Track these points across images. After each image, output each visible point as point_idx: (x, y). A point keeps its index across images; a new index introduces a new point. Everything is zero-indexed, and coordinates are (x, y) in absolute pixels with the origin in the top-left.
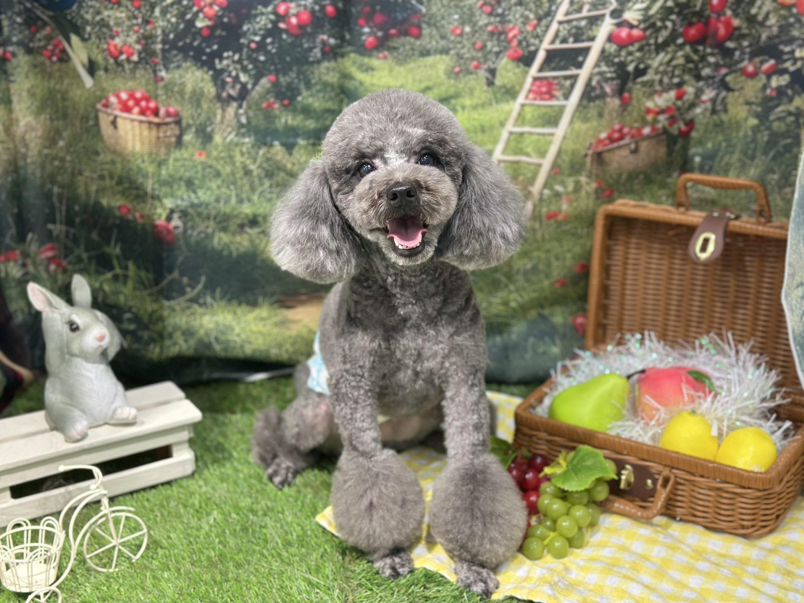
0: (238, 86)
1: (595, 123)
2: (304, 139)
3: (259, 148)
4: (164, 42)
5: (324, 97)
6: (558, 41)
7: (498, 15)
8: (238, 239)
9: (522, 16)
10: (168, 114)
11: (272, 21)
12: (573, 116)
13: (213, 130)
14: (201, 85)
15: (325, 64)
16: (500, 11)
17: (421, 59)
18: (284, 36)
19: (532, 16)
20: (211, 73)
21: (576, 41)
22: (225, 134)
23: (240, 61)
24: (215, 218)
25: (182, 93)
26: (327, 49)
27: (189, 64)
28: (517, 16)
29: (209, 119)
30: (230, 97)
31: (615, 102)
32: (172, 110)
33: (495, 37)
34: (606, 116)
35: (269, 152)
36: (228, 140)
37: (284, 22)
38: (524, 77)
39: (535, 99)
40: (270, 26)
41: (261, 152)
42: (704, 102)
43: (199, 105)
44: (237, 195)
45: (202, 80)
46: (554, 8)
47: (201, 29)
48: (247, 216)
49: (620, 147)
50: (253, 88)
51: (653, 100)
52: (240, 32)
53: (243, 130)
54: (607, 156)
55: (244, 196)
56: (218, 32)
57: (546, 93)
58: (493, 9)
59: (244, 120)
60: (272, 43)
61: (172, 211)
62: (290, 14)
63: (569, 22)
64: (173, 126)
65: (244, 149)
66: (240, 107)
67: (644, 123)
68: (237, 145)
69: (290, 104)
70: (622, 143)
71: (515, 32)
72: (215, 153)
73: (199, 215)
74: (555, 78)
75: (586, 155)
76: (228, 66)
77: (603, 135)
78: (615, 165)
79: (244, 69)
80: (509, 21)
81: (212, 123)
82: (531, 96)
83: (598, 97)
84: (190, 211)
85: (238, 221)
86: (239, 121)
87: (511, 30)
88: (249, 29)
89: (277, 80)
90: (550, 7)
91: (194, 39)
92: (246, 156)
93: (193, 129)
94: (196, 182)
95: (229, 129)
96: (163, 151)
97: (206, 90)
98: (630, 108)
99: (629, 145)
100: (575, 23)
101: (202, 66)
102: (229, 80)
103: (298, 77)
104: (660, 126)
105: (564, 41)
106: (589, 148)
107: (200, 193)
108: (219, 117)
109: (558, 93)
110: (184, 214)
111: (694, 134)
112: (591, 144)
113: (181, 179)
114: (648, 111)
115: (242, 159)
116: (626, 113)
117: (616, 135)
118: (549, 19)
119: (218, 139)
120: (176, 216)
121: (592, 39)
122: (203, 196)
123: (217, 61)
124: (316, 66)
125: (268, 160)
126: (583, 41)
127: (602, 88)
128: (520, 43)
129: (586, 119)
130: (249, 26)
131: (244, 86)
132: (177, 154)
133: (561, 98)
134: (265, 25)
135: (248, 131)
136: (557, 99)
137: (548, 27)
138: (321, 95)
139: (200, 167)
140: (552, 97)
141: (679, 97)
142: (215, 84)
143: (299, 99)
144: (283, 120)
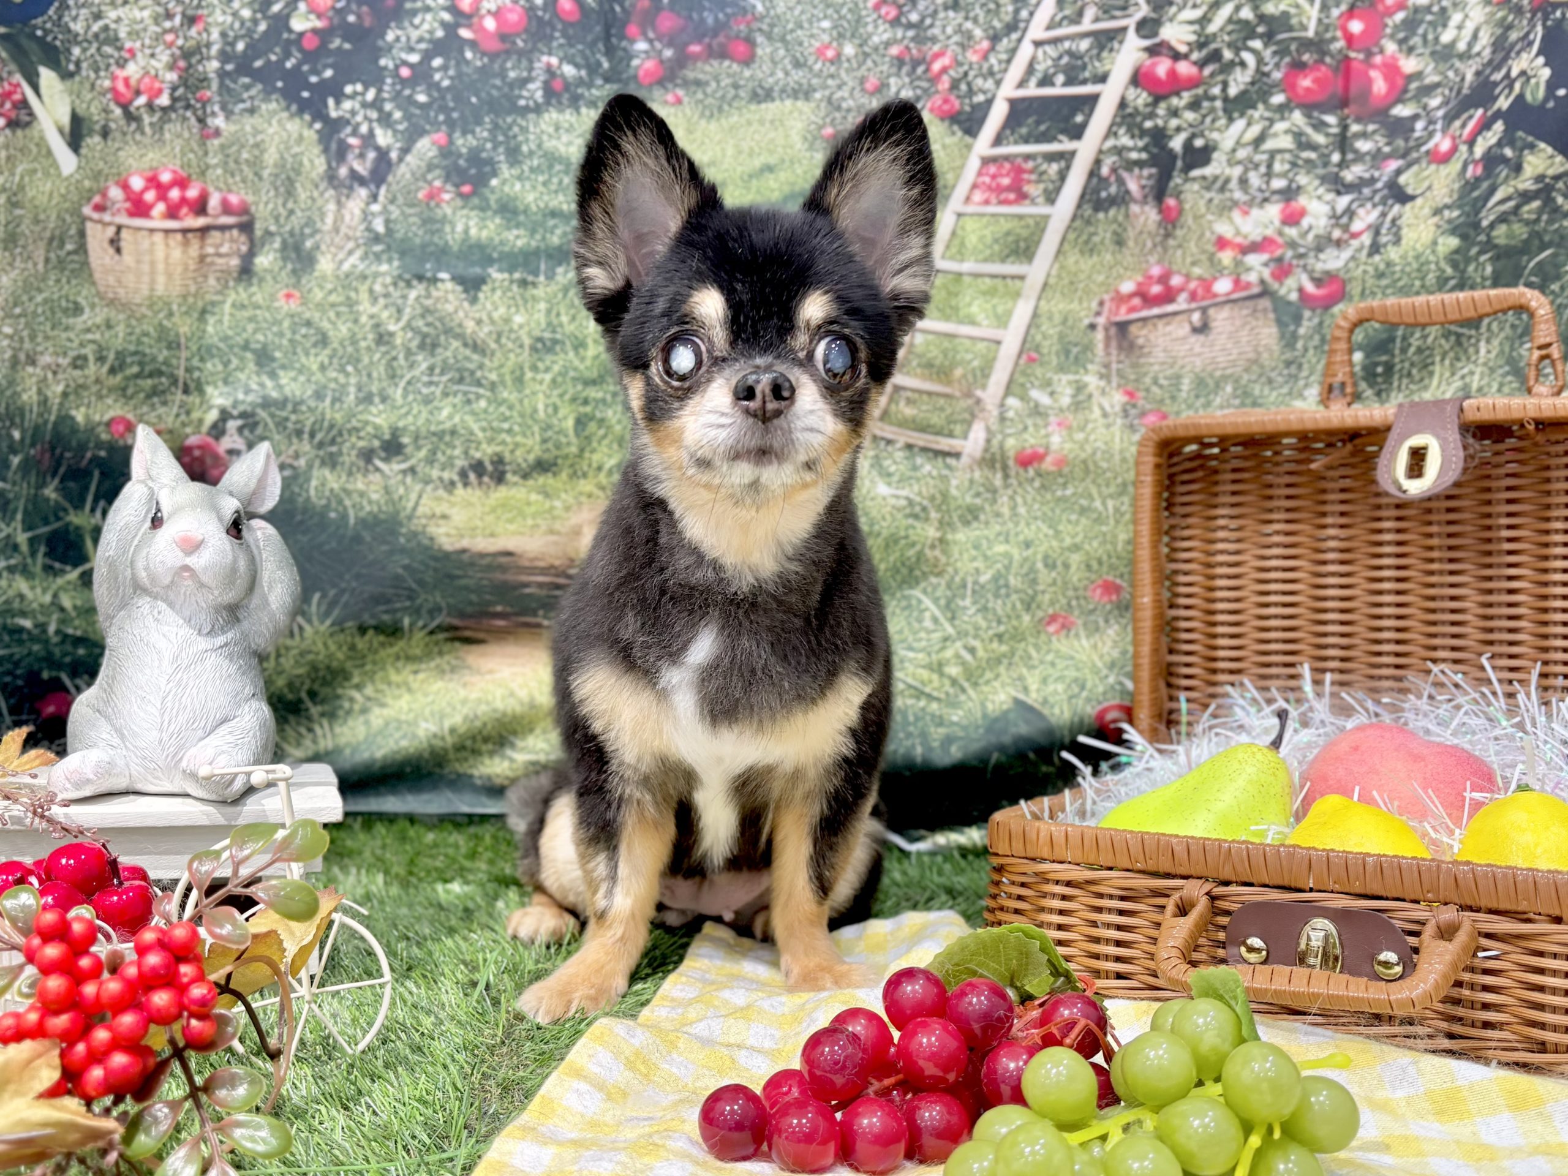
0: (371, 155)
1: (1107, 257)
2: (501, 270)
4: (225, 56)
5: (547, 184)
6: (1033, 82)
7: (910, 26)
9: (959, 30)
10: (227, 208)
11: (444, 24)
12: (1064, 239)
13: (316, 247)
14: (296, 150)
15: (552, 115)
16: (914, 17)
17: (753, 107)
18: (469, 55)
19: (978, 33)
20: (318, 126)
21: (1069, 82)
22: (341, 256)
23: (377, 104)
25: (256, 164)
26: (557, 85)
27: (273, 106)
28: (949, 30)
29: (310, 222)
31: (1148, 216)
32: (234, 199)
33: (905, 69)
34: (1131, 244)
35: (428, 296)
36: (346, 267)
37: (469, 26)
38: (965, 158)
39: (987, 202)
40: (440, 33)
41: (413, 294)
43: (290, 193)
45: (301, 139)
46: (1024, 14)
47: (301, 35)
48: (379, 431)
49: (1166, 316)
50: (401, 160)
51: (1232, 221)
52: (380, 43)
54: (1137, 333)
56: (336, 43)
57: (1008, 189)
58: (901, 14)
60: (444, 68)
61: (225, 415)
62: (483, 12)
63: (1055, 41)
64: (235, 232)
67: (1217, 269)
69: (474, 193)
70: (1171, 307)
71: (945, 61)
73: (281, 425)
74: (1028, 157)
75: (1092, 327)
76: (353, 113)
77: (1127, 287)
79: (385, 120)
80: (934, 40)
81: (316, 231)
82: (978, 196)
83: (1113, 201)
84: (262, 414)
85: (363, 442)
87: (937, 56)
88: (398, 39)
89: (451, 142)
90: (1017, 11)
91: (287, 55)
92: (382, 301)
93: (277, 245)
94: (278, 355)
96: (212, 285)
98: (1179, 233)
99: (1186, 313)
100: (1067, 44)
101: (301, 111)
102: (353, 141)
103: (493, 139)
104: (1251, 278)
105: (1046, 81)
106: (1098, 313)
107: (285, 378)
108: (329, 220)
109: (1034, 190)
110: (248, 422)
112: (1101, 304)
113: (246, 347)
114: (1222, 243)
115: (374, 310)
116: (1171, 242)
117: (1156, 291)
118: (1015, 36)
119: (325, 264)
120: (232, 425)
121: (1103, 79)
122: (290, 385)
123: (331, 102)
124: (532, 116)
126: (1084, 82)
127: (1121, 182)
128: (955, 85)
129: (1089, 249)
130: (399, 32)
131: (383, 154)
132: (238, 294)
133: (1041, 200)
134: (431, 32)
135: (389, 248)
136: (1033, 202)
137: (1013, 52)
138: (541, 178)
139: (286, 324)
140: (1022, 197)
141: (1290, 219)
142: (326, 150)
143: (494, 182)
144: (460, 228)
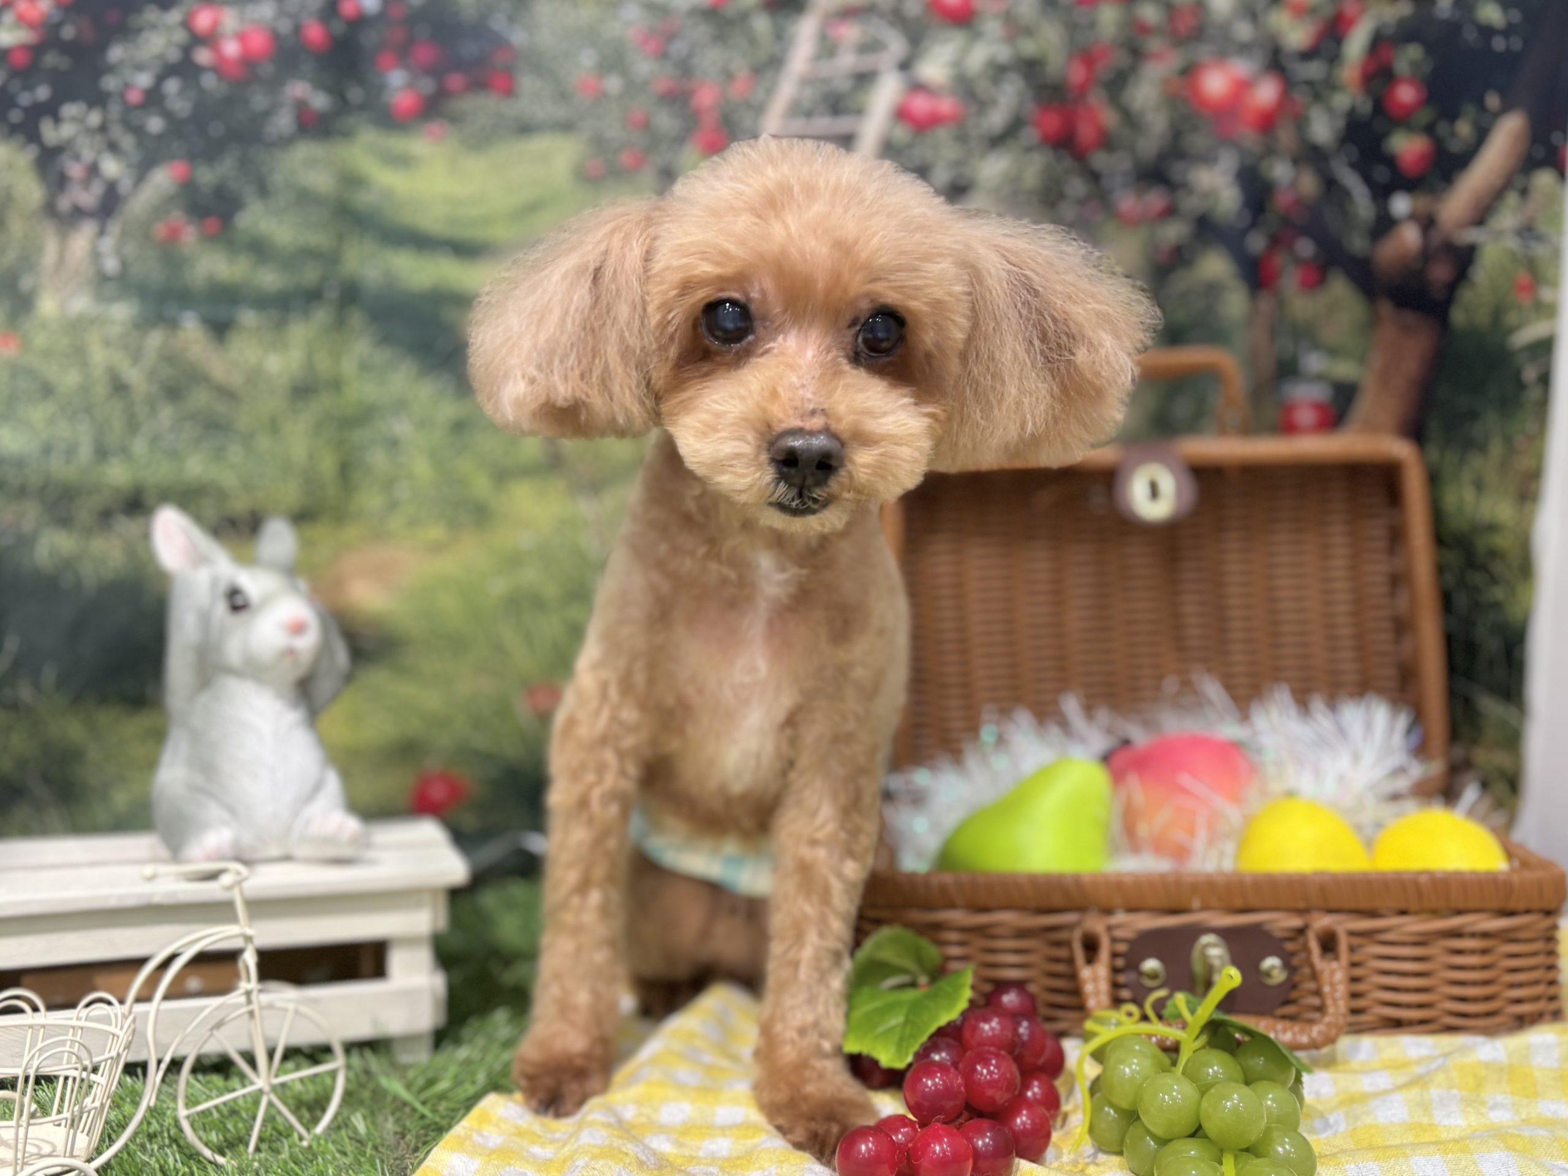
0: (97, 187)
3: (149, 330)
8: (97, 545)
11: (178, 46)
13: (35, 288)
14: (6, 179)
15: (304, 148)
17: (518, 141)
18: (207, 81)
20: (32, 151)
23: (103, 128)
24: (40, 492)
26: (309, 118)
29: (24, 259)
30: (78, 213)
35: (170, 341)
36: (74, 308)
37: (207, 49)
40: (173, 56)
41: (153, 340)
44: (96, 441)
47: (9, 50)
48: (117, 491)
50: (134, 191)
52: (102, 61)
53: (110, 288)
55: (112, 441)
56: (51, 60)
59: (112, 266)
60: (179, 92)
62: (223, 33)
65: (112, 333)
66: (102, 232)
68: (94, 321)
69: (221, 229)
72: (41, 340)
76: (74, 138)
79: (113, 147)
81: (32, 270)
85: (98, 503)
86: (99, 269)
88: (124, 57)
89: (192, 174)
92: (118, 349)
95: (76, 284)
97: (18, 192)
101: (10, 135)
102: (75, 170)
103: (240, 171)
108: (51, 255)
115: (108, 358)
119: (48, 306)
123: (46, 125)
124: (280, 149)
125: (170, 360)
130: (126, 50)
131: (111, 186)
134: (164, 53)
135: (122, 289)
137: (772, 90)
142: (43, 179)
143: (242, 219)
144: (204, 267)
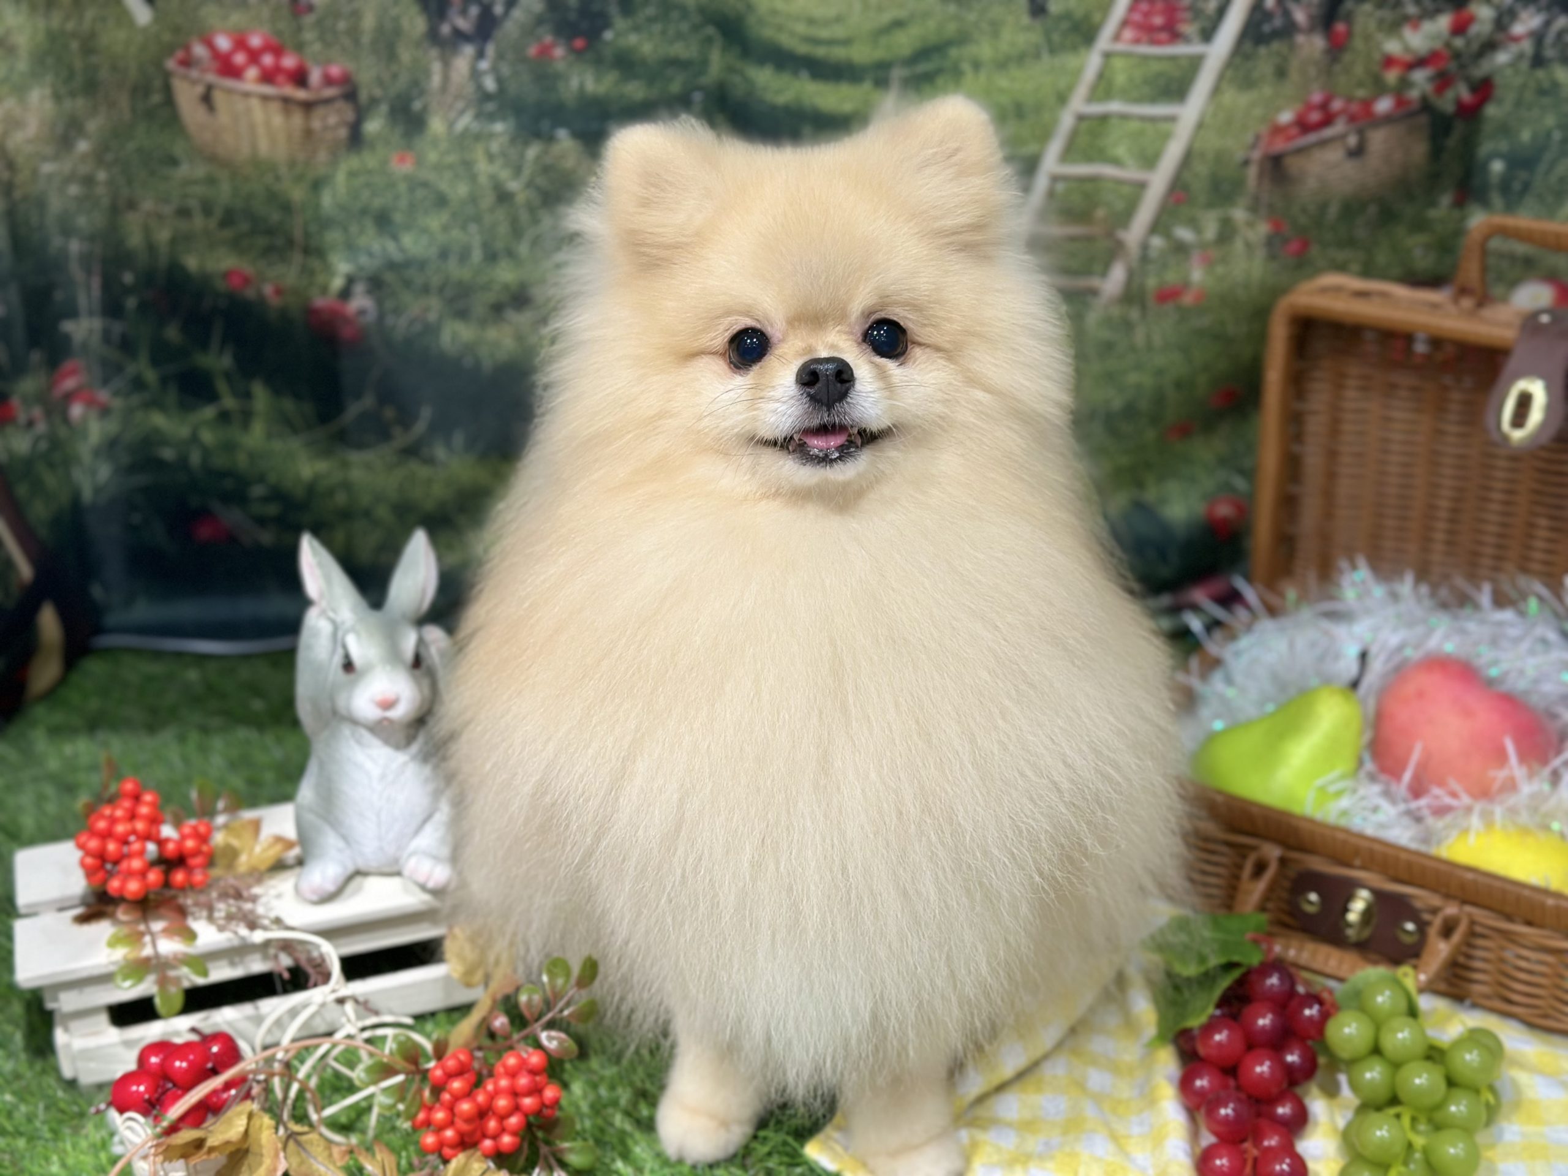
0: (475, 11)
1: (1267, 90)
3: (526, 144)
5: (663, 33)
8: (492, 333)
10: (328, 81)
12: (1221, 78)
13: (425, 109)
22: (453, 119)
24: (441, 289)
25: (354, 32)
30: (459, 36)
31: (1313, 45)
32: (335, 71)
34: (1294, 75)
39: (1137, 41)
42: (1516, 39)
43: (392, 56)
44: (486, 246)
48: (506, 287)
49: (1323, 143)
50: (506, 14)
51: (1401, 38)
53: (490, 107)
54: (1293, 164)
55: (499, 245)
57: (1161, 28)
59: (490, 84)
61: (351, 280)
64: (341, 105)
65: (495, 147)
66: (480, 55)
67: (1380, 88)
68: (478, 137)
69: (589, 46)
70: (1328, 132)
72: (432, 156)
73: (407, 284)
75: (1246, 163)
77: (1286, 117)
78: (1311, 183)
81: (422, 93)
82: (1128, 34)
83: (1276, 34)
84: (389, 277)
85: (491, 297)
86: (480, 87)
93: (384, 108)
94: (398, 218)
95: (460, 105)
96: (322, 156)
97: (405, 23)
98: (1347, 57)
99: (1342, 137)
104: (1414, 94)
106: (1254, 146)
107: (406, 239)
108: (436, 79)
109: (1189, 29)
110: (376, 284)
111: (1491, 111)
112: (1258, 138)
113: (364, 212)
114: (1389, 61)
116: (1337, 68)
117: (1315, 117)
119: (437, 125)
120: (359, 288)
122: (412, 244)
125: (546, 169)
127: (1287, 14)
129: (1247, 83)
131: (487, 9)
132: (353, 162)
133: (1196, 38)
138: (657, 28)
139: (402, 187)
140: (1175, 36)
141: (1459, 29)
142: (426, 12)
143: (608, 35)
144: (574, 83)
